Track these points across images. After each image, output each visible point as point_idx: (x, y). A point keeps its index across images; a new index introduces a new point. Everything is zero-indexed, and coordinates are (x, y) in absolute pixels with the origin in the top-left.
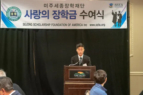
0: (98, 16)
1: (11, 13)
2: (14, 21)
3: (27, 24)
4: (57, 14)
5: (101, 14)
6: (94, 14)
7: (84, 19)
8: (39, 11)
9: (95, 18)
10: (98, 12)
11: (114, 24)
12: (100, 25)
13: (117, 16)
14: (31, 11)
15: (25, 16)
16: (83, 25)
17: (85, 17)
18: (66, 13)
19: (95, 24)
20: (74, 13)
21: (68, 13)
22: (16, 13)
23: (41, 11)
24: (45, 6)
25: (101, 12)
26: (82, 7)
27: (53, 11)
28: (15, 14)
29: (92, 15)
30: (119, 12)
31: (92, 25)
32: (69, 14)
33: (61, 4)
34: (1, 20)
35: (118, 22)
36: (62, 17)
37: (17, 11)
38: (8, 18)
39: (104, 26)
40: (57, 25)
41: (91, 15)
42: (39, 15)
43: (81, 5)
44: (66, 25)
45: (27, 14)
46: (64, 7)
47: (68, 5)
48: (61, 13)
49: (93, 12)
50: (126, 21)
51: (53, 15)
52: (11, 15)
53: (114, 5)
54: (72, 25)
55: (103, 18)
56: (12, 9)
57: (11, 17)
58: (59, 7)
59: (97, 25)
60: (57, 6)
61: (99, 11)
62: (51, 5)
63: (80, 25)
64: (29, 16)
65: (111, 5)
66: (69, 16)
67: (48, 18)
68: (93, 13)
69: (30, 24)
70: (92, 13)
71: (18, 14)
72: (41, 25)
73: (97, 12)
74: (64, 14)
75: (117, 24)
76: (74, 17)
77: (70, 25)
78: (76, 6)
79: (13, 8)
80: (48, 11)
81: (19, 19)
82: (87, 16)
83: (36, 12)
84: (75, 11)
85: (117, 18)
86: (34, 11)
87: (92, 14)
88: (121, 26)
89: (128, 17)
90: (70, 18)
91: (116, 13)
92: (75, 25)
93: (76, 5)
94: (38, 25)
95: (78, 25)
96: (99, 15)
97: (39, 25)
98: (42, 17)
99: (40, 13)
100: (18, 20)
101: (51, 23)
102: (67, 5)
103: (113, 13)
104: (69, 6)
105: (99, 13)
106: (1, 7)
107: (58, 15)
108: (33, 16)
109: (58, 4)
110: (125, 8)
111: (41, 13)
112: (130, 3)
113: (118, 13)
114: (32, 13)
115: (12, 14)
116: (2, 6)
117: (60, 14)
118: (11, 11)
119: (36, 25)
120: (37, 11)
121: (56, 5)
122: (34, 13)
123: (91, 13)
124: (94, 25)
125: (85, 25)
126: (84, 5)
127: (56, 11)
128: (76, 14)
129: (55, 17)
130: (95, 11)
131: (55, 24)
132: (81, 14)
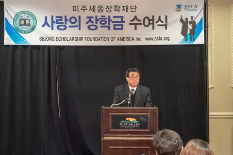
0: (158, 25)
1: (20, 20)
2: (25, 33)
3: (46, 38)
4: (93, 22)
5: (163, 22)
6: (151, 22)
7: (136, 29)
8: (66, 17)
9: (153, 29)
10: (158, 19)
11: (184, 37)
12: (161, 39)
13: (189, 24)
14: (52, 17)
15: (43, 26)
16: (135, 39)
17: (137, 26)
18: (107, 20)
19: (153, 36)
20: (120, 19)
21: (111, 20)
22: (29, 20)
23: (68, 18)
24: (75, 9)
25: (163, 19)
26: (133, 10)
27: (87, 17)
28: (27, 22)
29: (149, 24)
30: (192, 18)
31: (149, 39)
32: (113, 22)
33: (100, 6)
34: (5, 32)
35: (190, 34)
36: (101, 27)
37: (30, 18)
38: (17, 29)
39: (169, 40)
40: (94, 39)
41: (147, 22)
42: (66, 23)
43: (132, 7)
44: (107, 39)
45: (46, 23)
46: (105, 10)
47: (111, 7)
48: (100, 20)
49: (151, 18)
50: (203, 32)
51: (87, 23)
52: (21, 25)
53: (183, 7)
54: (116, 38)
55: (166, 28)
56: (22, 15)
57: (20, 28)
58: (97, 10)
59: (157, 39)
60: (93, 9)
61: (160, 17)
62: (84, 8)
63: (131, 39)
64: (49, 26)
65: (179, 7)
66: (112, 25)
67: (80, 29)
68: (151, 20)
69: (51, 39)
70: (149, 20)
71: (32, 23)
72: (69, 39)
73: (156, 19)
74: (104, 22)
75: (188, 37)
76: (120, 27)
77: (114, 39)
78: (124, 9)
79: (23, 12)
80: (80, 17)
81: (33, 30)
82: (141, 24)
83: (60, 19)
84: (122, 17)
85: (188, 28)
86: (57, 17)
87: (149, 22)
88: (194, 41)
89: (206, 27)
90: (115, 29)
91: (187, 19)
92: (122, 39)
93: (124, 7)
94: (63, 39)
95: (127, 39)
96: (160, 23)
97: (65, 39)
98: (70, 27)
99: (66, 20)
100: (31, 32)
101: (84, 37)
102: (109, 7)
103: (182, 20)
104: (113, 9)
105: (160, 20)
106: (5, 12)
107: (94, 24)
108: (55, 25)
109: (94, 7)
110: (201, 11)
111: (68, 20)
112: (209, 3)
113: (189, 20)
114: (54, 20)
115: (23, 22)
116: (7, 10)
117: (98, 22)
118: (21, 18)
119: (60, 39)
120: (61, 17)
121: (92, 7)
122: (57, 20)
123: (147, 20)
124: (152, 39)
125: (139, 39)
126: (136, 8)
127: (93, 17)
128: (124, 22)
129: (91, 27)
130: (153, 17)
131: (90, 38)
132: (131, 21)
